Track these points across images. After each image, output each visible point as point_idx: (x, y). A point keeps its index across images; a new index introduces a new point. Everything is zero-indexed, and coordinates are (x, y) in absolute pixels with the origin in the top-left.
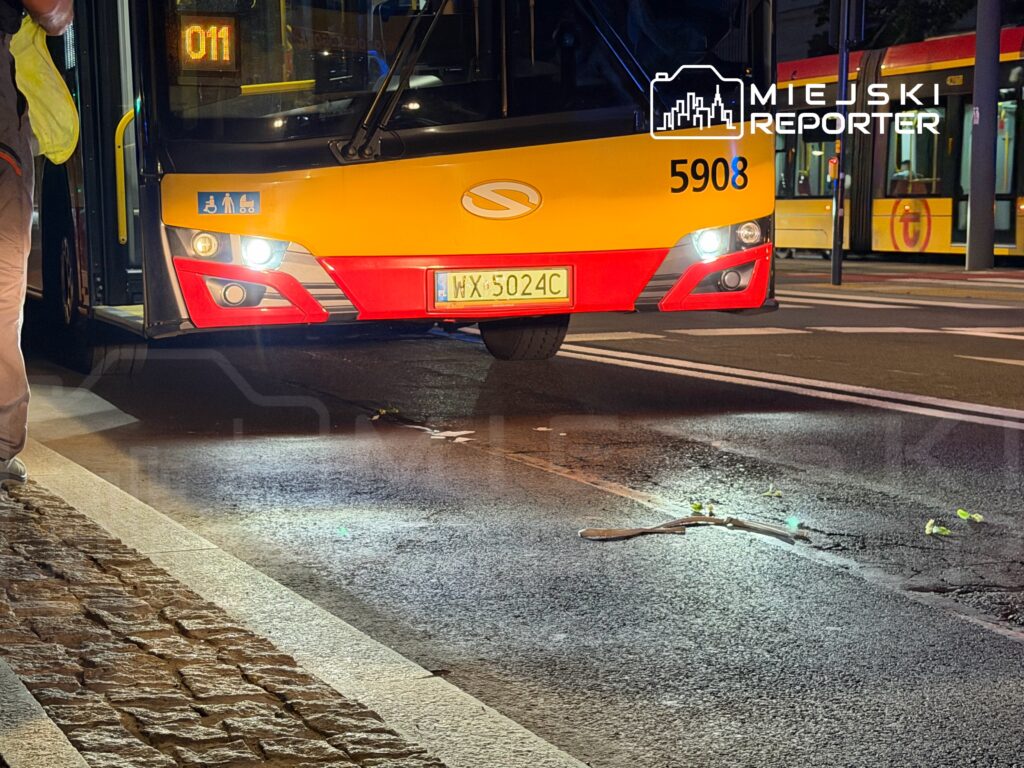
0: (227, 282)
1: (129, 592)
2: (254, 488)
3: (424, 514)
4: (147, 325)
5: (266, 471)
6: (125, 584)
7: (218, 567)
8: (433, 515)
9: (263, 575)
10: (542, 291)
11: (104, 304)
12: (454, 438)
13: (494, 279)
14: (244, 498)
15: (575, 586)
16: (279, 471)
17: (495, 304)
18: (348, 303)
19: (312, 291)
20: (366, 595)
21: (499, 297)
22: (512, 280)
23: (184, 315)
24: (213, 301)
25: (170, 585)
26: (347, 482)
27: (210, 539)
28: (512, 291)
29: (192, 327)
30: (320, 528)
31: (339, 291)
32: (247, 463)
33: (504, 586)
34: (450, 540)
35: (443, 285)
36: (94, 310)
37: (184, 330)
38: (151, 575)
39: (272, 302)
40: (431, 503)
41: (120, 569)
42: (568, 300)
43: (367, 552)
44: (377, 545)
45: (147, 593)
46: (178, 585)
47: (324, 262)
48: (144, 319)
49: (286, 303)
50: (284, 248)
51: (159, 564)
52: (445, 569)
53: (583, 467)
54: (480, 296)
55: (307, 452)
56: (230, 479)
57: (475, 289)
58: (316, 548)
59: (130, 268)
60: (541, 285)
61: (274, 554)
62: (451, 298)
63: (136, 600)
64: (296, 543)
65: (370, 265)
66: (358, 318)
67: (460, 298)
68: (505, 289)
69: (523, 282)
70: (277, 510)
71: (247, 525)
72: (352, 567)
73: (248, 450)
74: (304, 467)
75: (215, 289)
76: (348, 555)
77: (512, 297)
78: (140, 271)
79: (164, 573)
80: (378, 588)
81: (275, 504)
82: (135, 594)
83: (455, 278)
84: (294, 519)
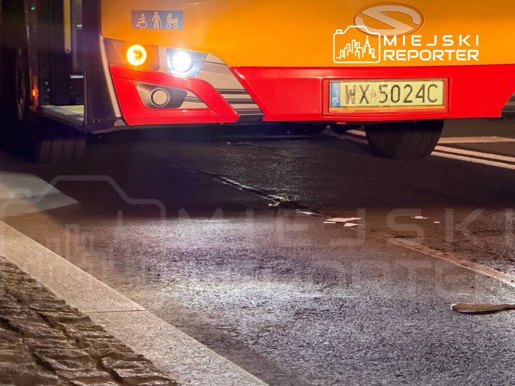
0: (154, 87)
1: (73, 345)
2: (175, 261)
3: (318, 287)
4: (86, 123)
5: (184, 246)
6: (69, 338)
7: (146, 325)
8: (326, 287)
9: (183, 334)
10: (421, 99)
11: (51, 104)
12: (344, 223)
13: (380, 88)
14: (166, 269)
15: (448, 351)
16: (195, 247)
17: (381, 110)
18: (255, 106)
19: (225, 96)
20: (270, 353)
21: (384, 104)
22: (396, 89)
23: (118, 114)
24: (142, 104)
25: (106, 339)
26: (253, 258)
27: (138, 302)
28: (395, 98)
29: (124, 124)
30: (230, 296)
31: (248, 97)
32: (168, 239)
33: (387, 349)
34: (340, 309)
35: (337, 92)
36: (42, 109)
37: (118, 127)
38: (90, 330)
39: (191, 105)
40: (324, 278)
41: (65, 325)
42: (443, 107)
43: (270, 317)
44: (278, 312)
45: (87, 345)
46: (112, 340)
47: (236, 72)
48: (84, 117)
49: (203, 106)
50: (202, 59)
51: (97, 322)
52: (336, 334)
53: (454, 251)
54: (368, 103)
55: (219, 232)
56: (154, 253)
57: (364, 96)
58: (227, 313)
59: (73, 74)
60: (421, 94)
61: (191, 317)
62: (343, 103)
63: (78, 351)
64: (210, 308)
65: (274, 75)
66: (264, 120)
67: (350, 104)
68: (389, 96)
69: (404, 92)
70: (194, 280)
71: (169, 292)
72: (257, 330)
73: (169, 229)
74: (217, 244)
75: (144, 93)
76: (254, 319)
77: (395, 104)
78: (82, 77)
79: (101, 329)
80: (279, 348)
81: (192, 275)
82: (77, 346)
83: (347, 87)
84: (208, 288)
